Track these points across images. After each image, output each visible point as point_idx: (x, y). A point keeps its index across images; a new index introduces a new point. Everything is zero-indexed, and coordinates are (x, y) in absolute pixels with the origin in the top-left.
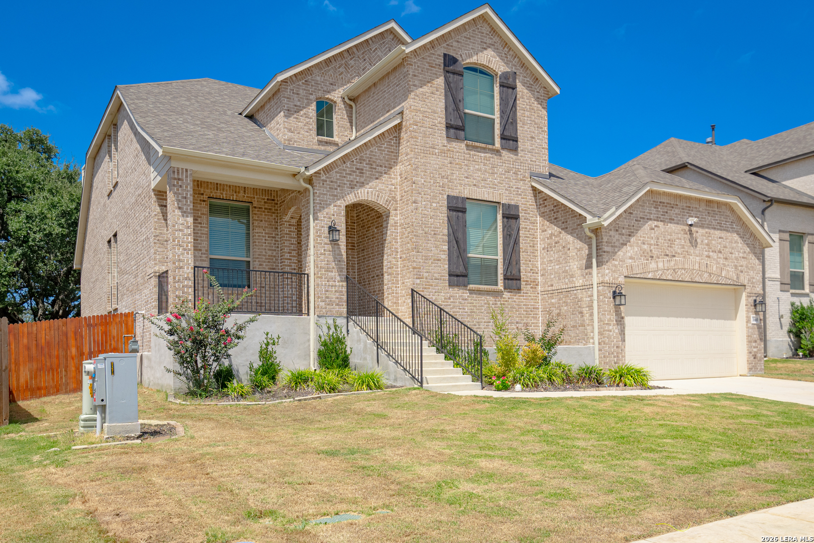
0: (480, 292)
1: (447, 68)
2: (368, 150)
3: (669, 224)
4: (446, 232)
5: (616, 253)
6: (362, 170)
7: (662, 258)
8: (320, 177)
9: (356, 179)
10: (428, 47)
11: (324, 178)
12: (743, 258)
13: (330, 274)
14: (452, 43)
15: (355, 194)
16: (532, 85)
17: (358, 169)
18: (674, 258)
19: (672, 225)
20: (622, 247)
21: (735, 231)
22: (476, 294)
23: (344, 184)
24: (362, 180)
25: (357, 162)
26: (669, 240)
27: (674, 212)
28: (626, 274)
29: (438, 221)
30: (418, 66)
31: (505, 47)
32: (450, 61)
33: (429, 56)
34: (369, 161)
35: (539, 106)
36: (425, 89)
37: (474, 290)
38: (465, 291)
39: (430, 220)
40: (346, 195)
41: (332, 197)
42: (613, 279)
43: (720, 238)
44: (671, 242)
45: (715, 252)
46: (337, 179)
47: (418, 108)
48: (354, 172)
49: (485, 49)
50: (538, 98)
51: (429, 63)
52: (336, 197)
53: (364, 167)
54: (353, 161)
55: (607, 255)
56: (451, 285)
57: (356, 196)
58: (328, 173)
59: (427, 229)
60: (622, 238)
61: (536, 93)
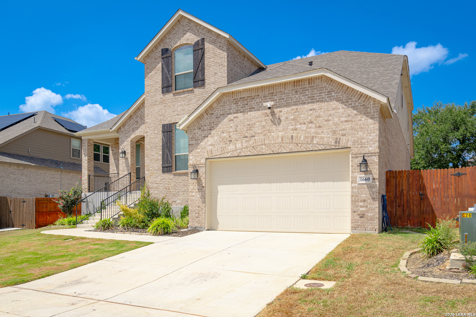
0: (180, 175)
1: (163, 56)
2: (140, 111)
3: (249, 113)
4: (161, 144)
5: (199, 144)
6: (137, 121)
7: (240, 140)
8: (121, 130)
9: (135, 126)
10: (154, 50)
11: (122, 130)
12: (346, 121)
13: (124, 172)
14: (166, 41)
15: (134, 134)
16: (215, 40)
17: (135, 122)
18: (253, 138)
19: (251, 113)
20: (204, 139)
21: (334, 99)
22: (177, 176)
23: (130, 130)
24: (138, 126)
25: (135, 119)
26: (249, 125)
27: (253, 103)
28: (206, 157)
29: (157, 139)
30: (149, 63)
31: (197, 26)
32: (165, 51)
33: (154, 55)
34: (140, 116)
35: (221, 51)
36: (153, 72)
37: (176, 174)
38: (171, 175)
39: (154, 140)
40: (131, 135)
41: (125, 138)
42: (196, 162)
43: (311, 110)
44: (250, 127)
45: (304, 124)
46: (128, 129)
47: (149, 84)
48: (134, 123)
49: (185, 34)
50: (220, 46)
51: (154, 58)
52: (127, 137)
53: (138, 120)
54: (134, 119)
55: (192, 147)
56: (164, 172)
57: (135, 135)
58: (124, 127)
59: (152, 145)
60: (204, 133)
61: (218, 44)
